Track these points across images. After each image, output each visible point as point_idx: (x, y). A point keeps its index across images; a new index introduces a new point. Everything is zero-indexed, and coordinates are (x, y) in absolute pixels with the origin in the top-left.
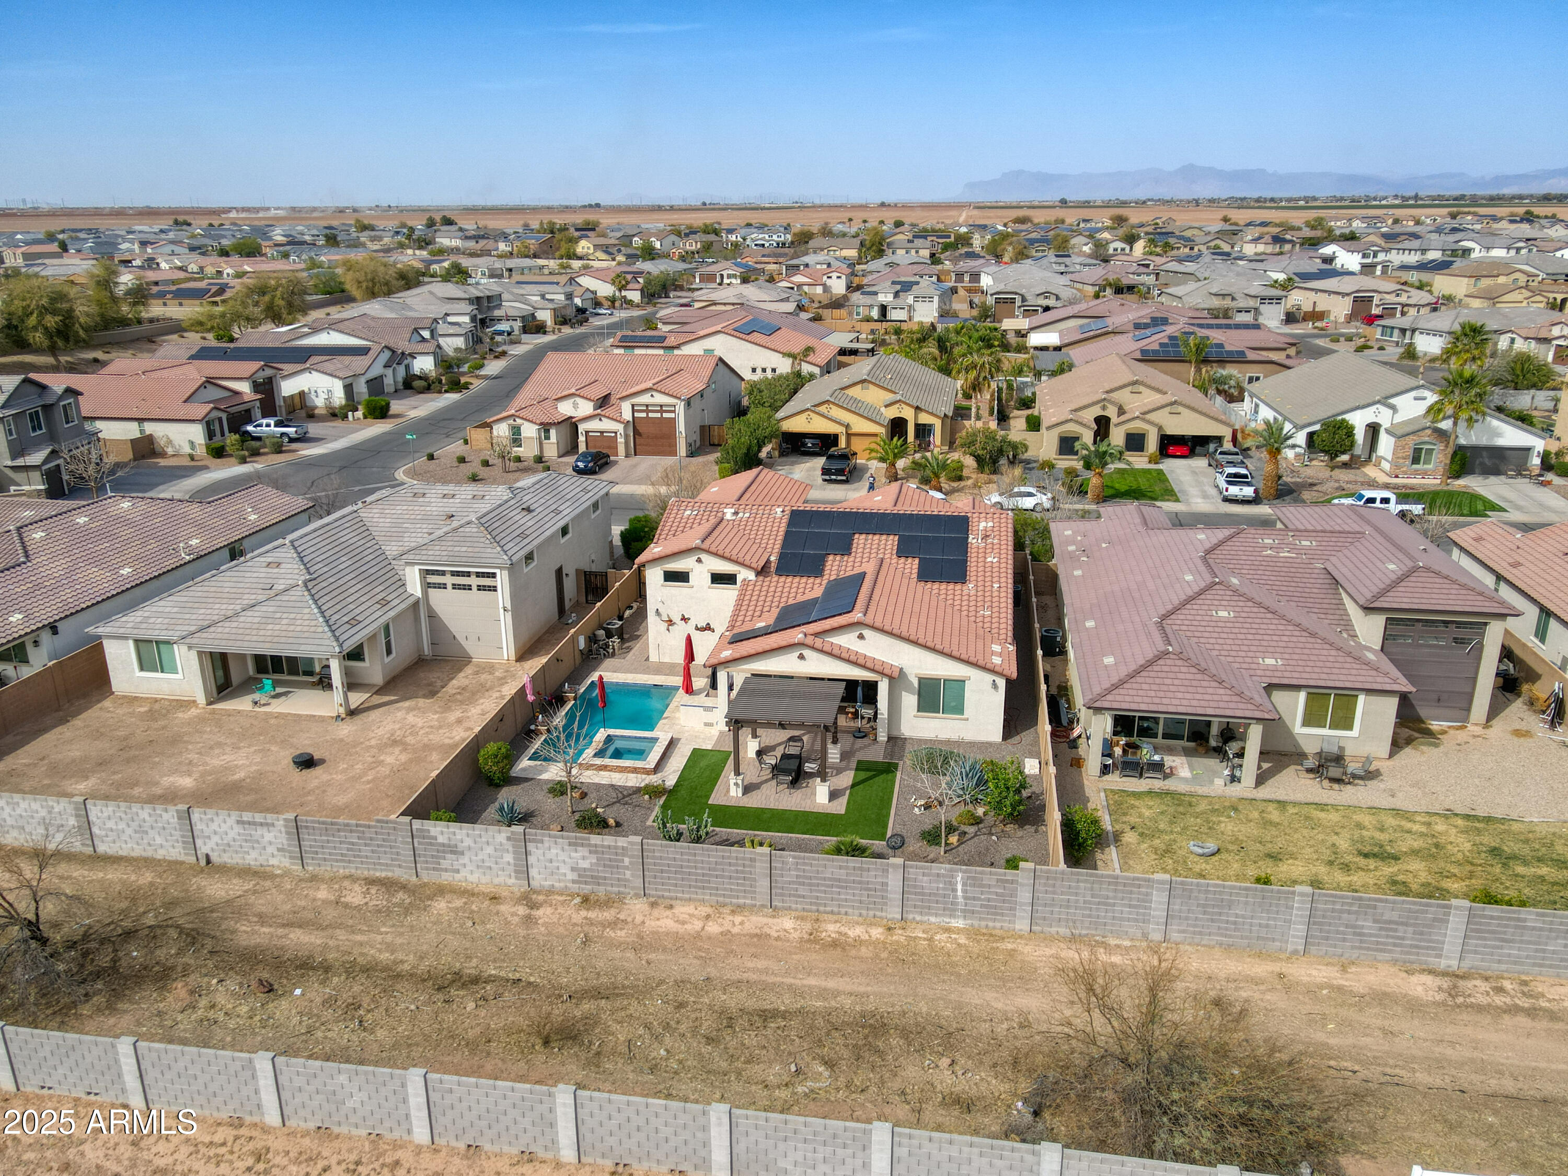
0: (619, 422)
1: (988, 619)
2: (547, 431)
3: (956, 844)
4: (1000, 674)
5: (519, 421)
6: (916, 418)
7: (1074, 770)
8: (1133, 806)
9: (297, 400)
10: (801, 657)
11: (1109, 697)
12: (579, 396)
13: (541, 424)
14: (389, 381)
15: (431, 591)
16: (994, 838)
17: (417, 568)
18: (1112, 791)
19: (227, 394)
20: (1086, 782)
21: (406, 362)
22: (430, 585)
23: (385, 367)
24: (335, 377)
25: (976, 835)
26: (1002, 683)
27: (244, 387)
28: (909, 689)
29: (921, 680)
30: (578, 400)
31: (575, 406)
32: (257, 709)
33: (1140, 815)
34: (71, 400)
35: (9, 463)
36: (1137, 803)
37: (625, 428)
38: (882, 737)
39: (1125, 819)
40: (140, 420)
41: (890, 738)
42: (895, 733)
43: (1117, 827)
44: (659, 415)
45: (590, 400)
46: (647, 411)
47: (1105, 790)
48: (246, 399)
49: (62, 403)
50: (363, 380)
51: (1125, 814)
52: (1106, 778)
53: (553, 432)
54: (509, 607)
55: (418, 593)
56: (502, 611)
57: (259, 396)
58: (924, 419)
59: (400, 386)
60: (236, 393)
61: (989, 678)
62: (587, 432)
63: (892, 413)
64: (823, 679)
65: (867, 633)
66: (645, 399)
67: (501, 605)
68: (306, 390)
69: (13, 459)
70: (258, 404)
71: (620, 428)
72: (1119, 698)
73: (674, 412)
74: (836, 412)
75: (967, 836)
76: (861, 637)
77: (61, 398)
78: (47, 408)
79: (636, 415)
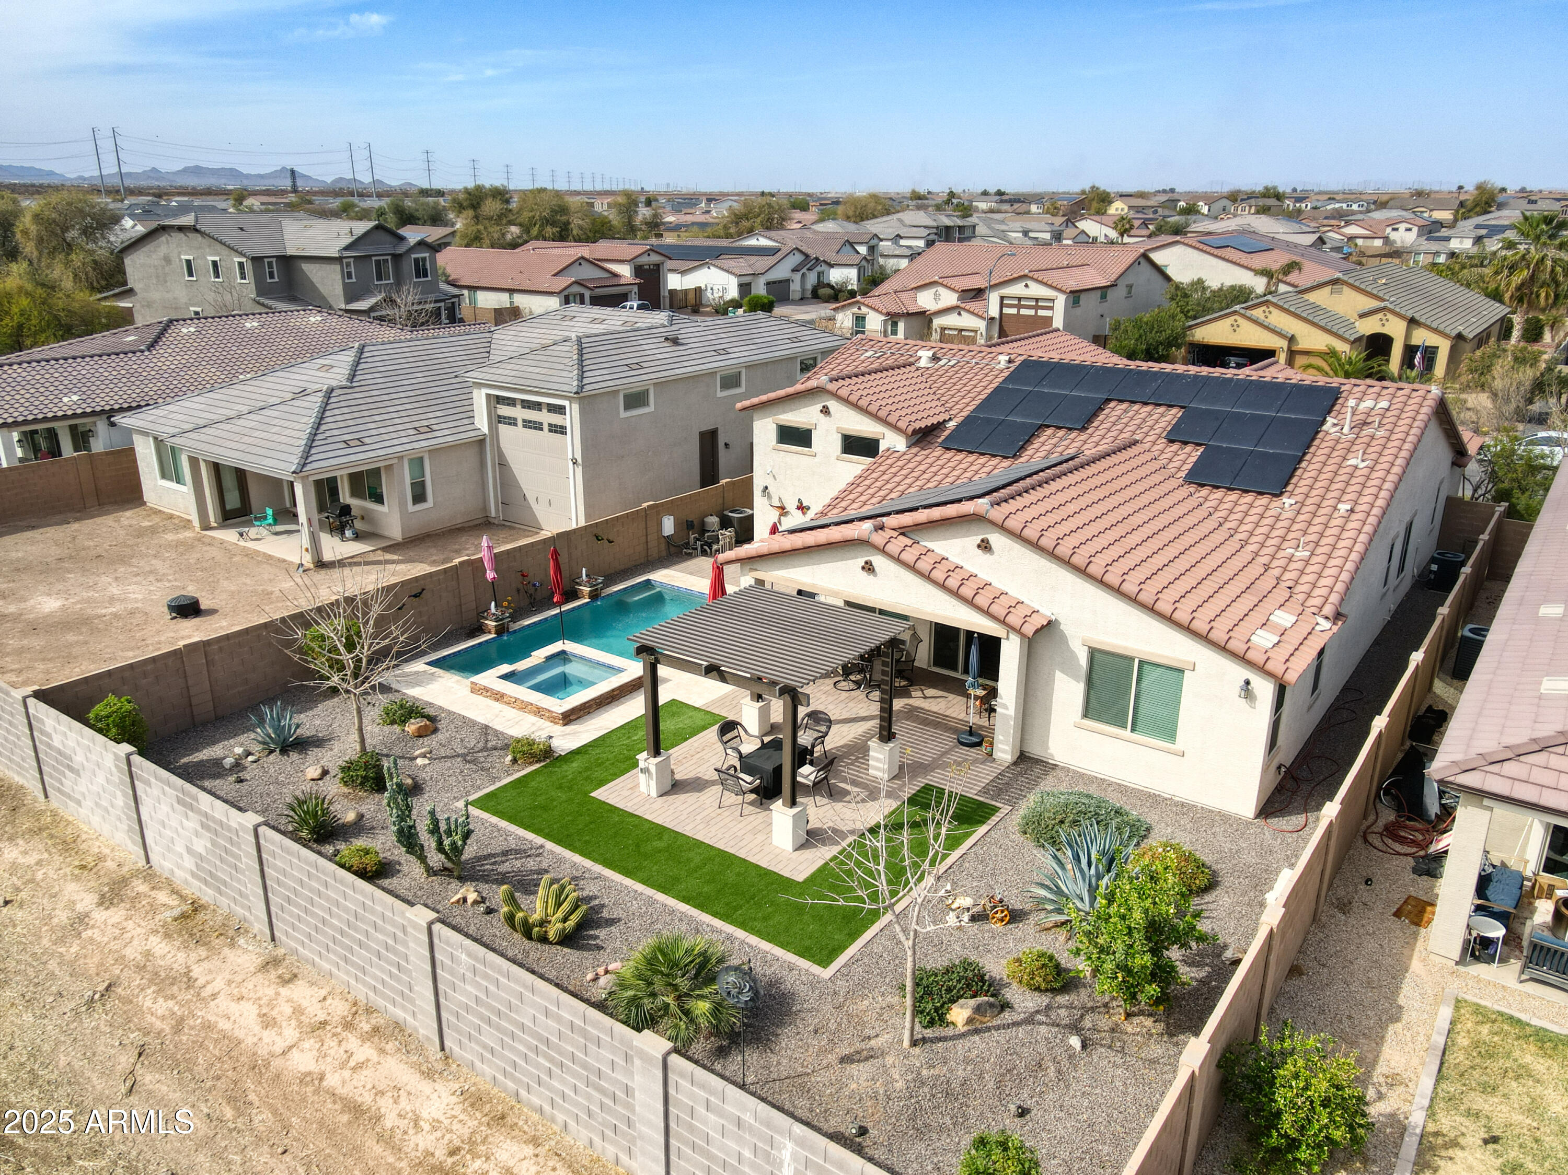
0: (981, 317)
1: (1299, 565)
2: (895, 324)
3: (961, 1028)
4: (1262, 669)
5: (864, 310)
6: (1408, 335)
7: (1397, 926)
8: (1522, 1073)
9: (691, 296)
10: (868, 568)
11: (1510, 768)
12: (942, 285)
13: (888, 314)
14: (795, 287)
15: (501, 427)
16: (1075, 1042)
17: (484, 391)
18: (1478, 1010)
19: (606, 275)
20: (1416, 965)
21: (818, 269)
22: (501, 419)
23: (793, 271)
24: (731, 273)
25: (1030, 1020)
26: (1265, 690)
27: (625, 271)
28: (1069, 667)
29: (1093, 653)
30: (941, 290)
31: (937, 297)
32: (242, 543)
33: (1534, 1108)
34: (427, 255)
35: (343, 307)
36: (1539, 1065)
37: (988, 328)
38: (1004, 752)
39: (1479, 1102)
40: (511, 291)
41: (1023, 759)
42: (1035, 750)
43: (1447, 1122)
44: (1032, 312)
45: (953, 290)
46: (1019, 307)
47: (1458, 1004)
48: (623, 281)
49: (413, 256)
50: (762, 281)
51: (1488, 1089)
52: (1481, 970)
53: (901, 326)
54: (580, 461)
55: (485, 430)
56: (571, 463)
57: (637, 281)
58: (1421, 337)
59: (809, 294)
60: (615, 275)
61: (1238, 673)
62: (943, 329)
63: (1369, 327)
64: (872, 610)
65: (997, 539)
66: (1017, 290)
67: (570, 456)
68: (703, 287)
69: (349, 301)
70: (636, 289)
71: (981, 325)
72: (1539, 776)
73: (1051, 308)
74: (1278, 319)
75: (1007, 1016)
76: (985, 546)
77: (412, 249)
78: (397, 258)
79: (1006, 311)
